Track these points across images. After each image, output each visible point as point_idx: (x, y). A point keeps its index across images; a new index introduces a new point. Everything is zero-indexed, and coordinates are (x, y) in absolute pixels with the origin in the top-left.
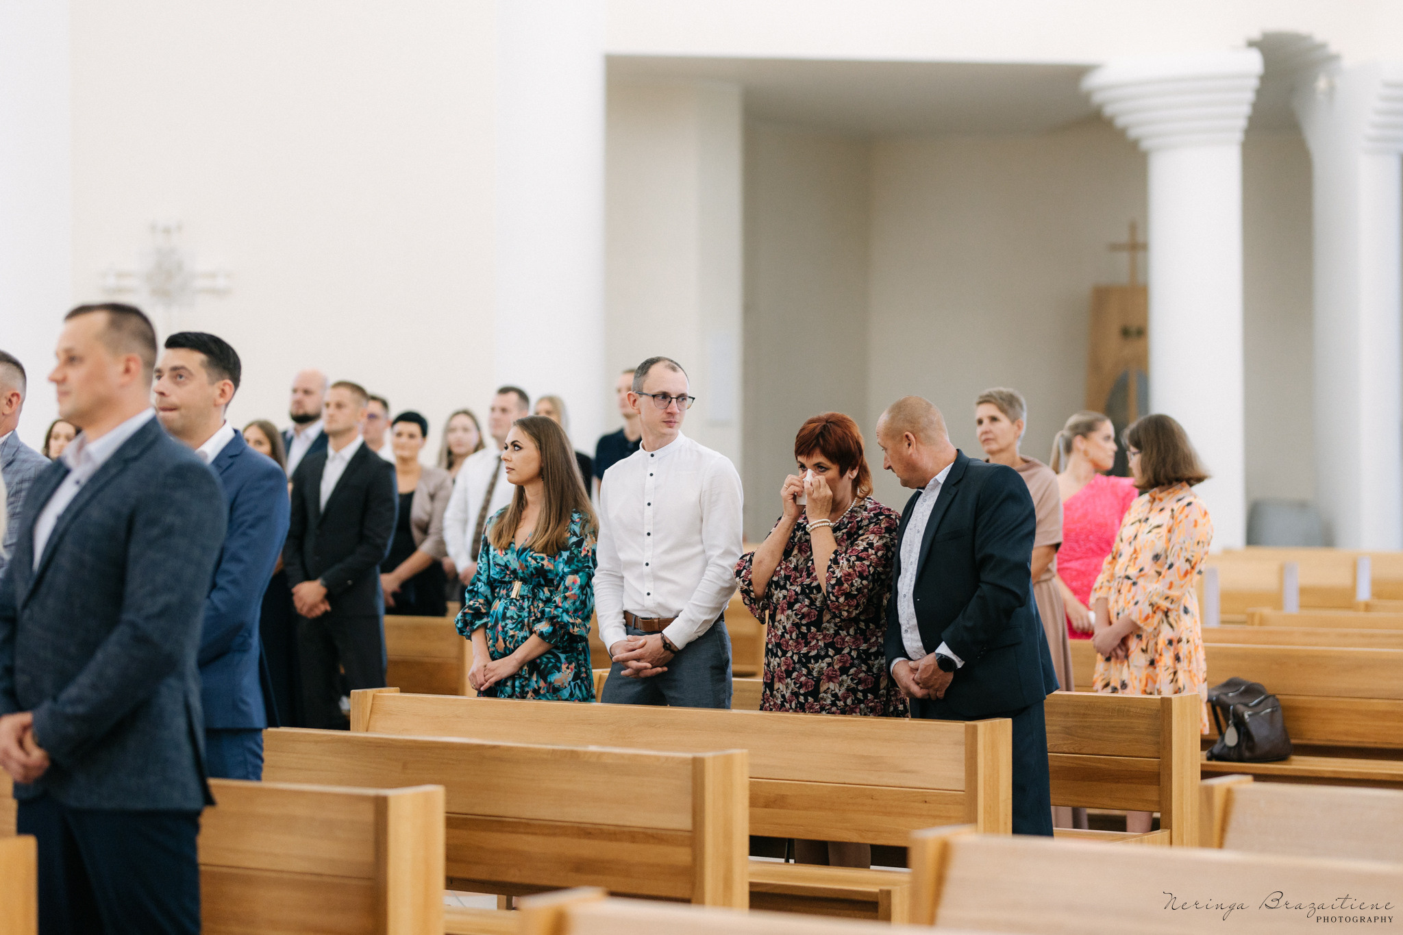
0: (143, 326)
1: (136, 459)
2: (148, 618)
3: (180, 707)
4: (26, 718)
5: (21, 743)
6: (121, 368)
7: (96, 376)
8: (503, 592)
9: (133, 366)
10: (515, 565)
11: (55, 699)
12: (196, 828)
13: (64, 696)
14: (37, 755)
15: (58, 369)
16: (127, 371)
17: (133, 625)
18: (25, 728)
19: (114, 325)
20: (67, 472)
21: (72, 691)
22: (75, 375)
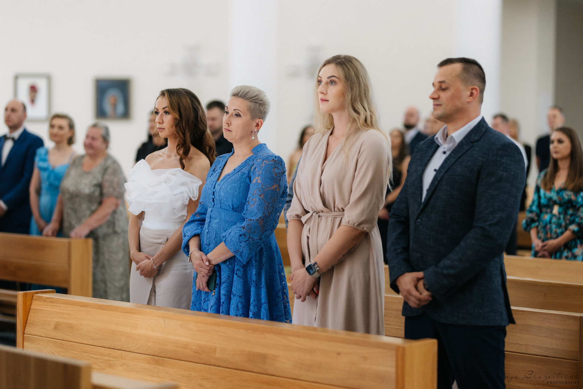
0: (479, 71)
1: (477, 141)
2: (491, 225)
3: (498, 272)
4: (420, 274)
5: (416, 287)
6: (469, 93)
7: (456, 97)
8: (549, 210)
9: (474, 92)
10: (555, 197)
11: (436, 266)
12: (504, 333)
13: (441, 264)
14: (426, 294)
15: (434, 93)
16: (472, 94)
17: (483, 228)
18: (419, 280)
19: (464, 69)
20: (438, 147)
21: (446, 262)
22: (444, 95)
